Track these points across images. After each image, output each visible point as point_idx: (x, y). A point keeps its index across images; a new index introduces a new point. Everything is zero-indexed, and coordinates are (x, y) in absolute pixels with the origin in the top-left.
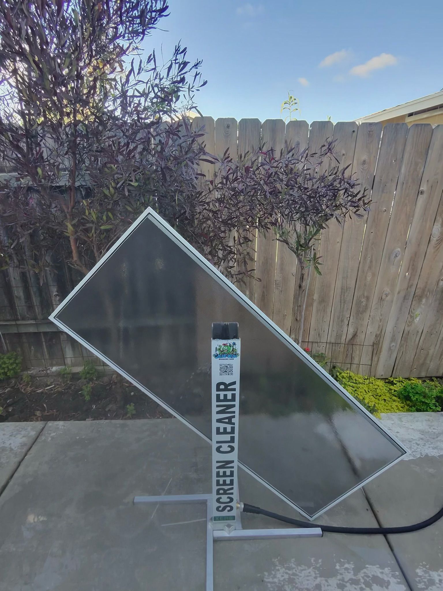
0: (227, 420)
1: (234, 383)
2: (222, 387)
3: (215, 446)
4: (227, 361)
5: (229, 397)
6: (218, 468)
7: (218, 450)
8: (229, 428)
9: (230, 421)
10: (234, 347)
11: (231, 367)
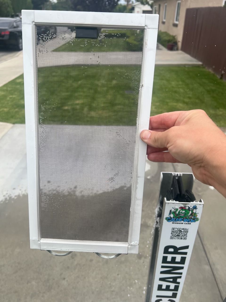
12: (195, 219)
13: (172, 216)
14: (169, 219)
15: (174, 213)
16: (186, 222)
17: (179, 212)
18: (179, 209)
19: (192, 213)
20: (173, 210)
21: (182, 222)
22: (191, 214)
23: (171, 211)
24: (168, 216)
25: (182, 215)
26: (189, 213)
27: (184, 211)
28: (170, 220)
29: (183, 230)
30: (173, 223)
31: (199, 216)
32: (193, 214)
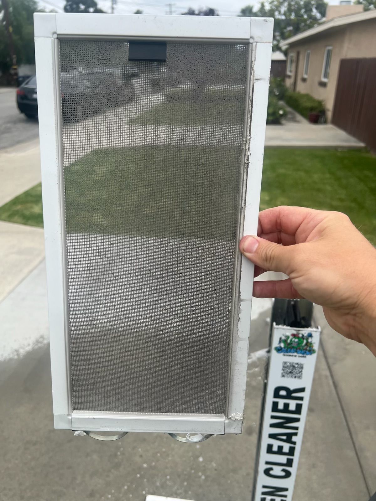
0: (284, 438)
1: (302, 390)
2: (283, 393)
3: (262, 467)
4: (295, 359)
5: (292, 407)
6: (263, 493)
7: (267, 472)
8: (286, 447)
9: (289, 438)
10: (310, 340)
11: (301, 367)
12: (311, 351)
13: (282, 345)
14: (279, 350)
15: (285, 341)
16: (300, 355)
17: (291, 341)
18: (291, 337)
19: (307, 342)
20: (283, 338)
21: (295, 354)
22: (307, 344)
23: (280, 339)
24: (278, 346)
25: (295, 345)
26: (303, 342)
27: (296, 340)
28: (280, 351)
29: (296, 366)
30: (284, 355)
31: (316, 347)
32: (308, 344)
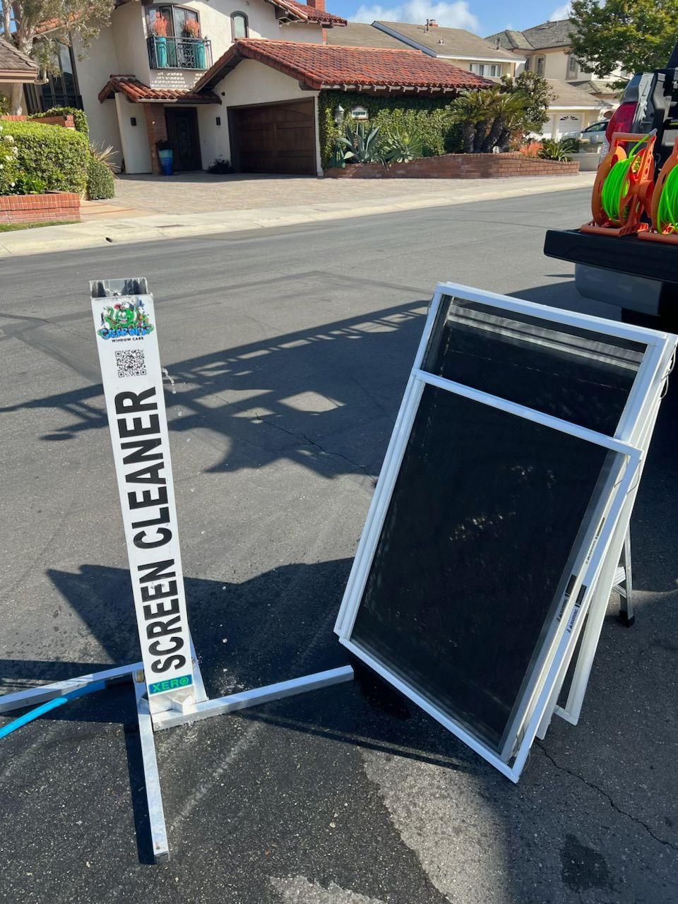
12: (147, 329)
13: (107, 325)
14: (105, 334)
15: (109, 318)
16: (135, 336)
17: (117, 316)
18: (115, 310)
19: (139, 315)
20: (106, 313)
21: (128, 336)
22: (138, 318)
23: (102, 315)
24: (102, 327)
25: (124, 322)
26: (133, 315)
27: (124, 314)
28: (108, 335)
29: (134, 355)
30: (114, 341)
31: (152, 320)
32: (141, 317)
